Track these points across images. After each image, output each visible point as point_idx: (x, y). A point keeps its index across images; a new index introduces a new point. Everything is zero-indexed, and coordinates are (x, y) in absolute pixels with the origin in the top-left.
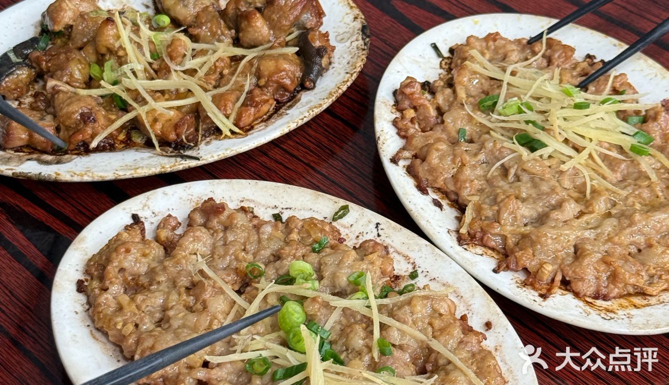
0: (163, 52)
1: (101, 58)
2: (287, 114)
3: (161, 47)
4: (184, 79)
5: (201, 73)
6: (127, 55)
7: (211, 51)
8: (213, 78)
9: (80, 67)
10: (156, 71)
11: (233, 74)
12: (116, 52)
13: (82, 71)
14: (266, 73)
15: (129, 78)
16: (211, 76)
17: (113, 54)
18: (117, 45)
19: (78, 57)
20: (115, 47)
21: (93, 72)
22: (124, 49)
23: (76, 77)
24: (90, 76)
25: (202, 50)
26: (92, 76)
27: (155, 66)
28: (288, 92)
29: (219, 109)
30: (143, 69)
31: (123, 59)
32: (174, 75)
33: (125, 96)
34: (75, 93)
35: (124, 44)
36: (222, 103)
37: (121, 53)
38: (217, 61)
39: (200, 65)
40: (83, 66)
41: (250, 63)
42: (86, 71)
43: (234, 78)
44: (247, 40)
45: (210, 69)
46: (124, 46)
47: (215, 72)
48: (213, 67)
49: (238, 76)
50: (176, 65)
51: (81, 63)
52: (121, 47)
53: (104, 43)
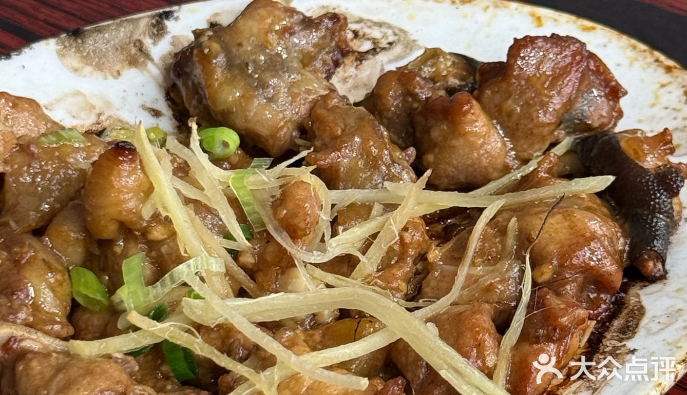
0: (266, 220)
1: (96, 251)
2: (633, 352)
3: (257, 208)
4: (328, 286)
5: (369, 264)
6: (173, 234)
7: (377, 208)
8: (399, 273)
9: (52, 280)
10: (252, 273)
11: (456, 258)
12: (145, 232)
13: (58, 289)
14: (553, 248)
15: (197, 297)
16: (394, 271)
17: (135, 238)
18: (147, 213)
19: (42, 255)
20: (141, 218)
21: (83, 291)
22: (168, 221)
23: (46, 309)
24: (73, 300)
25: (352, 206)
26: (80, 300)
27: (248, 259)
28: (607, 292)
29: (466, 355)
30: (223, 270)
31: (164, 249)
32: (302, 277)
33: (200, 347)
34: (67, 354)
35: (165, 208)
36: (468, 339)
37: (157, 233)
38: (405, 229)
39: (359, 245)
40: (59, 277)
41: (498, 226)
42: (65, 289)
43: (463, 271)
44: (450, 169)
45: (391, 250)
46: (164, 214)
47: (402, 258)
48: (397, 247)
49: (473, 264)
50: (310, 251)
51: (50, 269)
52: (156, 217)
53: (112, 211)
